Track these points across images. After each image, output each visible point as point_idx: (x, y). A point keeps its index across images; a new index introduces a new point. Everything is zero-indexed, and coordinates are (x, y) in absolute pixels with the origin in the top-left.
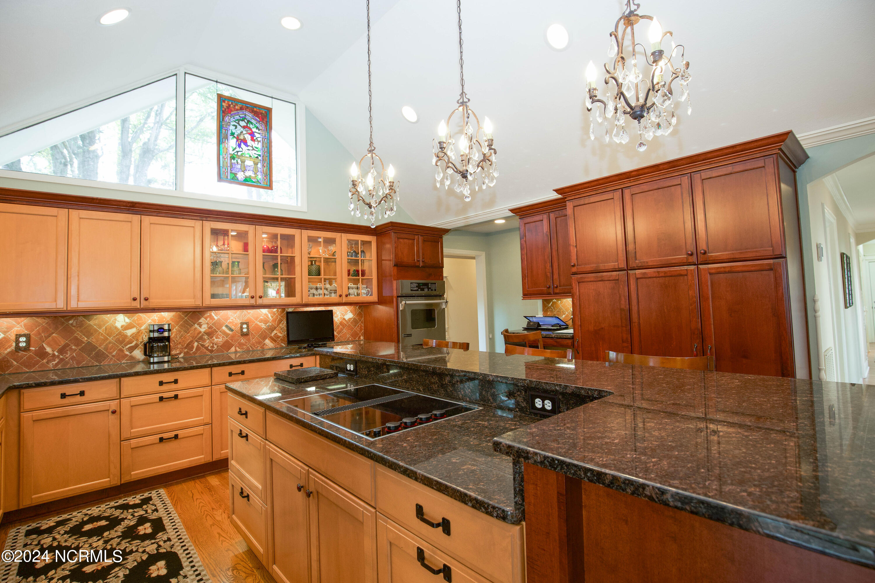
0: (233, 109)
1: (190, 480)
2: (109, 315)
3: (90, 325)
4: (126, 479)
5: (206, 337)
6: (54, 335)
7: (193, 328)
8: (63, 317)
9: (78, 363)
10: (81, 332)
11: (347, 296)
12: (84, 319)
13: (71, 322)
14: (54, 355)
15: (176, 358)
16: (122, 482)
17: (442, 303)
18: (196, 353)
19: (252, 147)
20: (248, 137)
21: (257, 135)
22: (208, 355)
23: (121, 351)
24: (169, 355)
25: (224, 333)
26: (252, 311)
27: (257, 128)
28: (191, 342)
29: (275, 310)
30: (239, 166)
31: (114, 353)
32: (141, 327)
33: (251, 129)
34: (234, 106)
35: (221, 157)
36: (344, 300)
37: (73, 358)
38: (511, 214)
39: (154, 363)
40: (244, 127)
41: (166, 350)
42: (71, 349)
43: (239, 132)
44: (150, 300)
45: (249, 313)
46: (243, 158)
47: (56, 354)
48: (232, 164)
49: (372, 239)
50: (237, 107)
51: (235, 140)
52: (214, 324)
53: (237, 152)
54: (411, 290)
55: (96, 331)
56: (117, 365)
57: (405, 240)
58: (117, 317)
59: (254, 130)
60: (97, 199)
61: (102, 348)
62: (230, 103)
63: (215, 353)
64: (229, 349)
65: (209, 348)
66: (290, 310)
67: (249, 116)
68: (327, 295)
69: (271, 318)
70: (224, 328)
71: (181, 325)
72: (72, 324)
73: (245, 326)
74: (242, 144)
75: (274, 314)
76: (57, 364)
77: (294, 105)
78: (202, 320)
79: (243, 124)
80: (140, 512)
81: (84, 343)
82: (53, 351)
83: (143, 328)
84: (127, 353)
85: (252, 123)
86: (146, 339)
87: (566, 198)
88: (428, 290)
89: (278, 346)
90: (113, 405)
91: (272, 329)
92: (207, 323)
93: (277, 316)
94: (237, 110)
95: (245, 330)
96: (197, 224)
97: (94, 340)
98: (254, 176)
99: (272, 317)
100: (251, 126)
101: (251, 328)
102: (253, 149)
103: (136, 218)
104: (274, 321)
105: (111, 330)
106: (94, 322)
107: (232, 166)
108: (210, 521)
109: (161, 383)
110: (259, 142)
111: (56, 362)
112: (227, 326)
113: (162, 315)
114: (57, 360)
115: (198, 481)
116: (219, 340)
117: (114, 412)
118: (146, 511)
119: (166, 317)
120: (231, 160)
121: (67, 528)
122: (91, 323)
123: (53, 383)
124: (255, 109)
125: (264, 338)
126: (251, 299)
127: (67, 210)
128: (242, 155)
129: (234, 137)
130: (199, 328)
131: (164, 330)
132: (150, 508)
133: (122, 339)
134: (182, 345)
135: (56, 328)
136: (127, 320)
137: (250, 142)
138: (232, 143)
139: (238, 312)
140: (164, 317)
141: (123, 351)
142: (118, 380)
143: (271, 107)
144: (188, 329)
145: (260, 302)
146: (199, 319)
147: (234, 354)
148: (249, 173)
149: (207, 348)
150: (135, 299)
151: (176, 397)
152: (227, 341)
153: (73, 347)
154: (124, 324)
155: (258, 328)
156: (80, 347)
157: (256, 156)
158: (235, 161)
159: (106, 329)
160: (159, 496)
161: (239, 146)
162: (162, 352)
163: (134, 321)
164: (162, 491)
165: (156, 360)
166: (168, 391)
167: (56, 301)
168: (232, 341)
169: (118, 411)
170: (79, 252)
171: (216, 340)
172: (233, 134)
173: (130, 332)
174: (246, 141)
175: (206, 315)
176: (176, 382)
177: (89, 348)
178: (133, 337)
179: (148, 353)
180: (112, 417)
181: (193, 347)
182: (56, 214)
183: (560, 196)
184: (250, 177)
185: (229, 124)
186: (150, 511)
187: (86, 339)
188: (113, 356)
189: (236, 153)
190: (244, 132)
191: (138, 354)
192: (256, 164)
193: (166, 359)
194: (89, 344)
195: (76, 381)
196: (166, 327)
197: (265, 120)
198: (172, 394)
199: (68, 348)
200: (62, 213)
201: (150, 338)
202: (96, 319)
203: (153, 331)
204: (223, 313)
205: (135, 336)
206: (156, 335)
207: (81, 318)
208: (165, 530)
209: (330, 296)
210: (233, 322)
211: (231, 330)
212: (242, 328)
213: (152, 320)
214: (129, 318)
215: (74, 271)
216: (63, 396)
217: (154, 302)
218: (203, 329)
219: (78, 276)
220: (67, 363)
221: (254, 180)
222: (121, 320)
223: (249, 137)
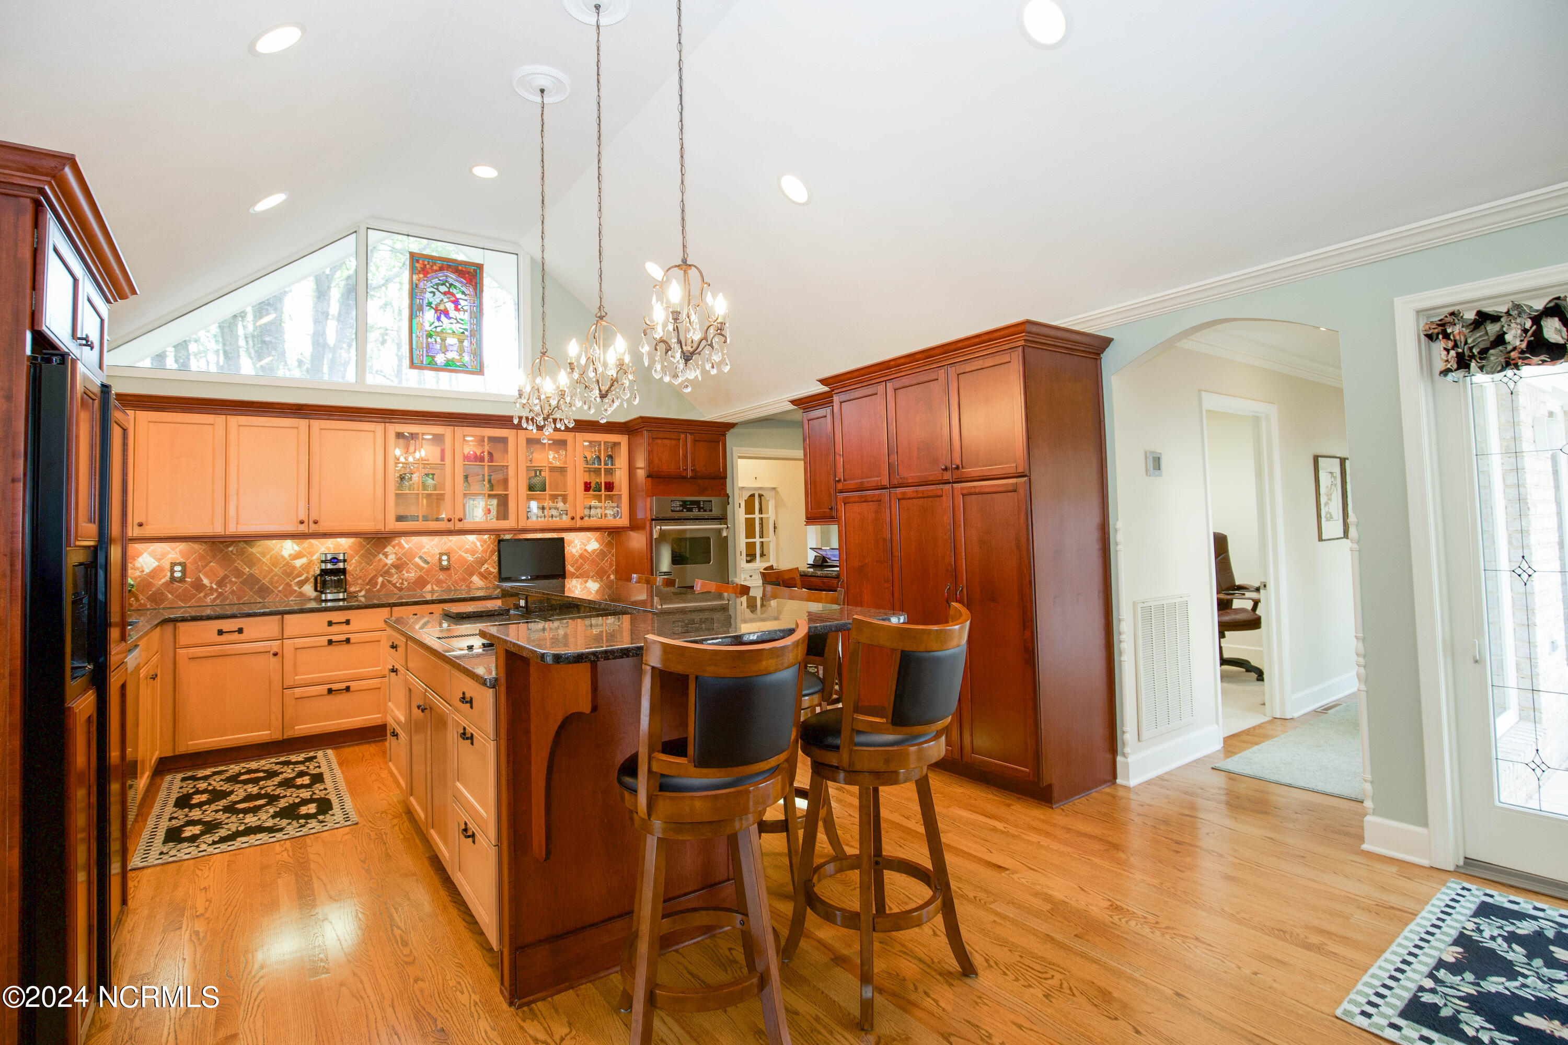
0: (430, 271)
1: (365, 743)
2: (274, 541)
3: (252, 553)
4: (289, 734)
5: (393, 571)
6: (212, 564)
7: (378, 558)
8: (222, 542)
9: (239, 598)
10: (242, 561)
11: (582, 518)
12: (245, 546)
13: (230, 549)
14: (212, 588)
15: (356, 597)
16: (285, 737)
17: (722, 529)
18: (380, 591)
19: (456, 319)
20: (450, 306)
21: (462, 303)
22: (395, 594)
23: (288, 585)
24: (345, 591)
25: (417, 566)
26: (454, 538)
27: (463, 293)
28: (375, 577)
29: (486, 537)
30: (438, 347)
31: (280, 588)
32: (312, 556)
33: (454, 295)
34: (432, 266)
35: (414, 335)
36: (579, 524)
37: (233, 592)
38: (792, 407)
39: (326, 601)
40: (445, 293)
41: (341, 585)
42: (231, 581)
43: (438, 300)
44: (321, 523)
45: (450, 541)
46: (444, 335)
47: (215, 587)
48: (428, 344)
49: (623, 439)
50: (435, 268)
51: (433, 311)
52: (405, 554)
53: (436, 327)
54: (672, 511)
55: (259, 560)
56: (283, 603)
57: (665, 441)
58: (284, 544)
59: (459, 296)
60: (257, 403)
61: (266, 581)
62: (426, 263)
63: (405, 591)
64: (424, 587)
65: (398, 585)
66: (508, 537)
67: (452, 277)
68: (556, 517)
69: (480, 547)
70: (417, 559)
71: (363, 555)
72: (232, 552)
73: (445, 558)
74: (442, 316)
75: (485, 542)
76: (215, 599)
77: (516, 256)
78: (389, 549)
79: (443, 289)
80: (302, 768)
81: (245, 574)
82: (211, 583)
83: (314, 557)
84: (296, 588)
85: (455, 287)
86: (318, 572)
87: (833, 390)
88: (699, 511)
89: (491, 585)
90: (275, 646)
91: (482, 562)
92: (395, 553)
93: (489, 545)
94: (436, 271)
95: (445, 563)
96: (379, 428)
97: (257, 572)
98: (458, 358)
99: (482, 546)
100: (455, 291)
101: (452, 560)
102: (458, 322)
103: (303, 423)
104: (484, 551)
105: (277, 560)
106: (257, 549)
107: (429, 347)
108: (374, 777)
109: (330, 624)
110: (465, 311)
111: (214, 596)
112: (421, 558)
113: (337, 542)
114: (215, 595)
115: (373, 745)
116: (411, 575)
117: (275, 654)
118: (308, 767)
119: (344, 544)
120: (427, 339)
121: (223, 777)
122: (254, 550)
123: (209, 618)
124: (460, 268)
125: (471, 574)
126: (448, 523)
127: (224, 416)
128: (442, 332)
129: (432, 307)
130: (385, 559)
131: (338, 561)
132: (312, 765)
133: (289, 571)
134: (363, 581)
135: (214, 557)
136: (296, 548)
137: (452, 313)
138: (429, 316)
139: (436, 539)
140: (341, 545)
141: (290, 585)
142: (279, 617)
143: (480, 262)
144: (371, 560)
145: (459, 526)
146: (385, 547)
147: (430, 594)
148: (452, 355)
149: (394, 585)
150: (302, 522)
151: (348, 641)
152: (421, 577)
153: (234, 579)
154: (292, 552)
155: (462, 560)
156: (241, 580)
157: (462, 331)
158: (433, 340)
159: (271, 558)
160: (325, 756)
161: (439, 319)
162: (336, 587)
163: (303, 548)
164: (330, 752)
165: (330, 597)
166: (338, 632)
167: (212, 523)
168: (428, 575)
169: (280, 653)
170: (238, 466)
171: (406, 575)
172: (429, 304)
173: (299, 563)
174: (448, 311)
175: (394, 543)
176: (348, 622)
177: (252, 581)
178: (303, 569)
179: (319, 589)
180: (274, 660)
181: (377, 583)
182: (212, 422)
183: (826, 389)
184: (453, 360)
185: (423, 291)
186: (311, 767)
187: (248, 569)
188: (280, 591)
189: (434, 330)
190: (446, 300)
191: (309, 590)
192: (461, 342)
193: (341, 596)
194: (251, 575)
195: (233, 616)
196: (341, 557)
197: (474, 280)
198: (343, 637)
199: (227, 581)
200: (219, 420)
201: (322, 570)
202: (259, 546)
203: (324, 562)
204: (416, 539)
205: (306, 568)
206: (329, 566)
207: (242, 545)
208: (324, 782)
209: (561, 519)
210: (429, 552)
211: (427, 562)
212: (440, 560)
213: (326, 548)
214: (298, 545)
215: (232, 489)
216: (220, 632)
217: (324, 527)
218: (391, 559)
219: (237, 494)
220: (227, 598)
221: (458, 364)
222: (288, 548)
223: (452, 306)
